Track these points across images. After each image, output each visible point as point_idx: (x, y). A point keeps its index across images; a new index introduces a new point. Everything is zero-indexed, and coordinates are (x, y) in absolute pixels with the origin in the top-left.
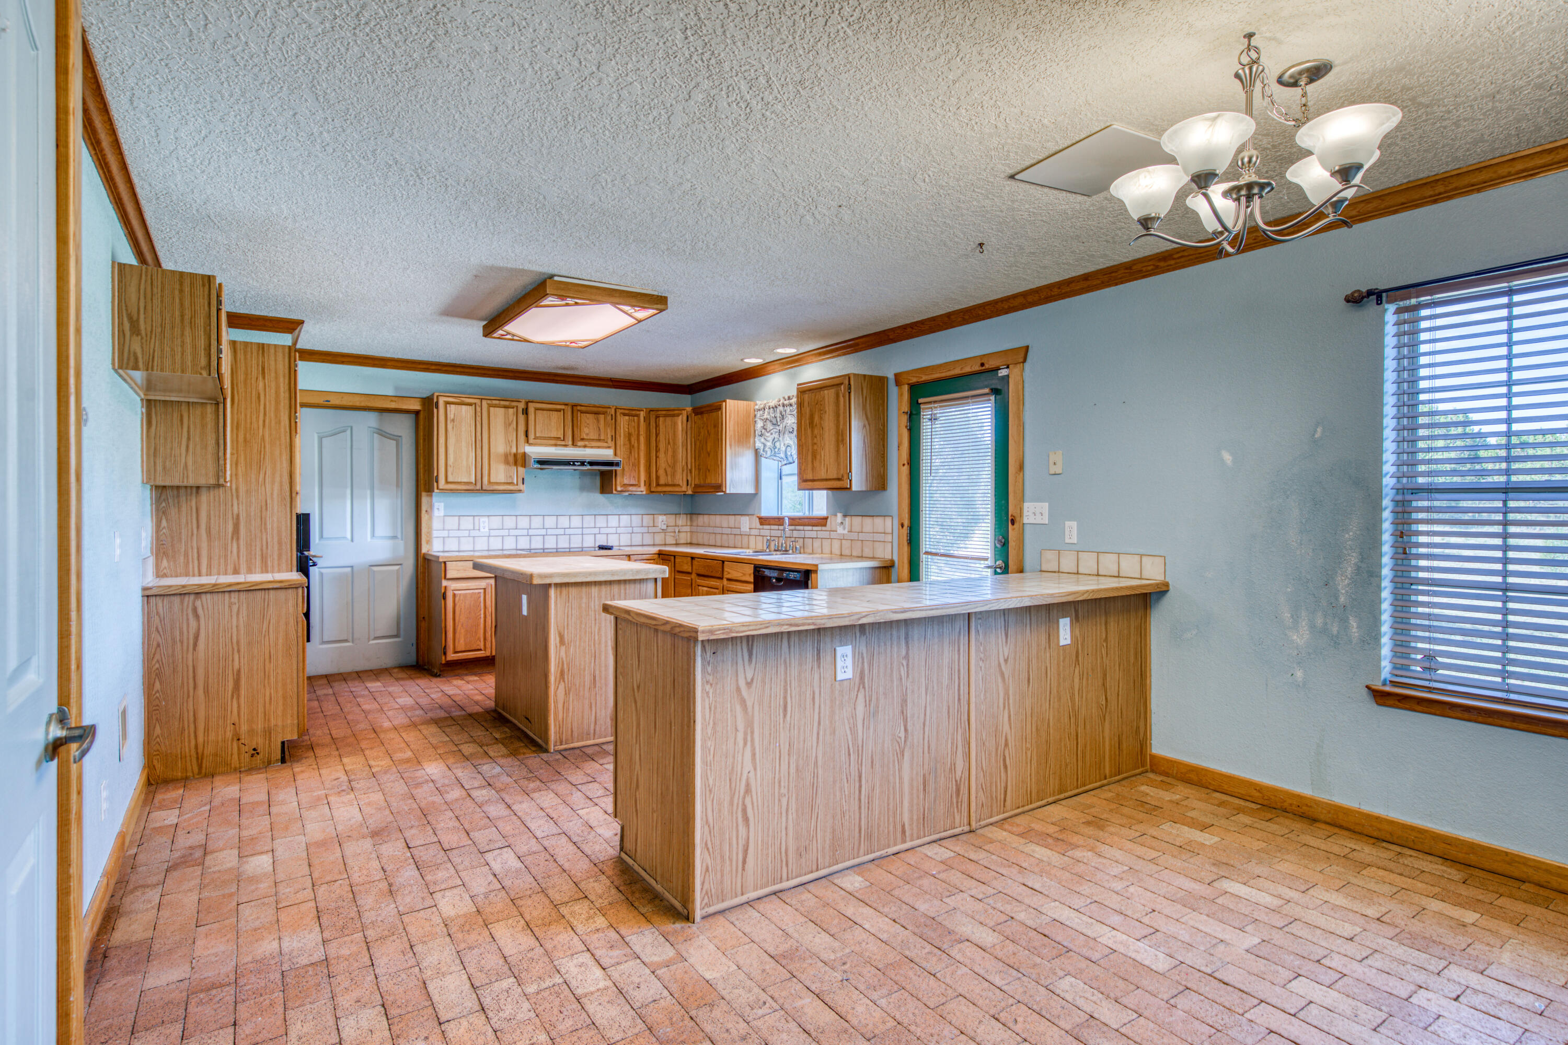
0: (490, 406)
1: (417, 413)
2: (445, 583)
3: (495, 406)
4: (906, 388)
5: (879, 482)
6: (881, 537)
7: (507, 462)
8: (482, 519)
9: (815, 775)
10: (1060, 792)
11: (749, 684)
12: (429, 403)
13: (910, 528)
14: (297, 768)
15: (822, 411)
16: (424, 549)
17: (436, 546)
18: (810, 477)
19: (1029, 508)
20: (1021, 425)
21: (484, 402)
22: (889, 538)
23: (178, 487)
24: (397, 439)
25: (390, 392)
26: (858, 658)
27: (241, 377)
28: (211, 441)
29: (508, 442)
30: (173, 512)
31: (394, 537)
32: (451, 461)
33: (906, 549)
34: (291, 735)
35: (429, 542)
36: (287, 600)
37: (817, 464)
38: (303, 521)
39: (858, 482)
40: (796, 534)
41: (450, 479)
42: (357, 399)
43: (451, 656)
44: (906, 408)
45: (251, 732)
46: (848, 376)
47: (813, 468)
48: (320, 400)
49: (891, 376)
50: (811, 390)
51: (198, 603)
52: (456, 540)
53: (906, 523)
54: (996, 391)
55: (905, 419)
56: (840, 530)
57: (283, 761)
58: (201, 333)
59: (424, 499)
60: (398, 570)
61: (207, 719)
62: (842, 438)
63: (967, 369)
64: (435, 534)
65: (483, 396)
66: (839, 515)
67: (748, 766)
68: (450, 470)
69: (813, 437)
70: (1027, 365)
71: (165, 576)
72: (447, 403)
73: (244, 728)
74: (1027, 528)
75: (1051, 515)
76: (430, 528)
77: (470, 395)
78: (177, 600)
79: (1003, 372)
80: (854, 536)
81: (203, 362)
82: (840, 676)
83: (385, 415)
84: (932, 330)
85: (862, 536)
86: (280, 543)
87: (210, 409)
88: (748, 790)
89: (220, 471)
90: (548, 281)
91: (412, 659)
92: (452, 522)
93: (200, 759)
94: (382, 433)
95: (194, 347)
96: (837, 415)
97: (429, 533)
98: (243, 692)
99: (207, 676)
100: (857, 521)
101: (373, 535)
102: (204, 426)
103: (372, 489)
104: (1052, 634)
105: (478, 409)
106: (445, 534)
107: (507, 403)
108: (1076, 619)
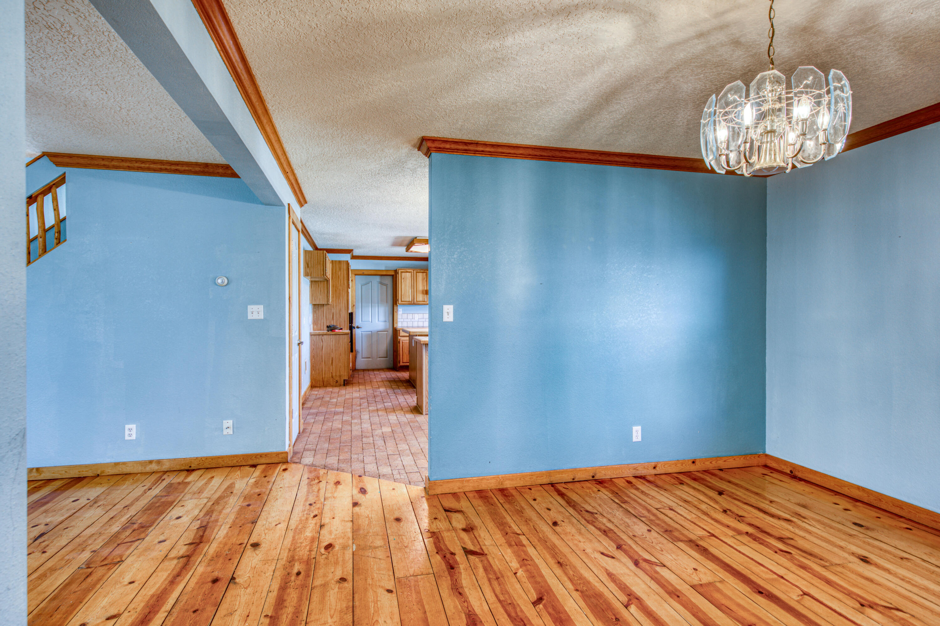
0: (417, 272)
1: (393, 276)
2: (399, 338)
3: (419, 272)
7: (423, 293)
8: (416, 315)
12: (396, 272)
14: (347, 387)
16: (395, 326)
17: (399, 325)
21: (415, 271)
23: (318, 305)
24: (386, 285)
25: (383, 269)
27: (334, 271)
28: (326, 292)
29: (423, 286)
30: (317, 312)
31: (385, 321)
32: (403, 293)
34: (346, 378)
35: (397, 323)
36: (345, 338)
38: (351, 315)
41: (402, 300)
42: (373, 271)
43: (401, 364)
45: (336, 375)
48: (361, 273)
51: (323, 338)
52: (406, 323)
57: (344, 385)
58: (322, 266)
59: (395, 308)
60: (387, 334)
61: (325, 371)
64: (399, 320)
65: (414, 268)
68: (402, 297)
71: (315, 330)
72: (402, 272)
73: (334, 374)
76: (397, 318)
77: (409, 268)
78: (318, 336)
81: (322, 273)
83: (383, 277)
86: (344, 321)
87: (326, 282)
89: (328, 300)
90: (415, 240)
91: (392, 366)
92: (405, 316)
93: (323, 382)
94: (381, 283)
95: (320, 270)
97: (397, 320)
98: (334, 364)
99: (325, 358)
101: (378, 320)
102: (324, 287)
103: (378, 303)
105: (413, 274)
106: (402, 320)
107: (423, 271)
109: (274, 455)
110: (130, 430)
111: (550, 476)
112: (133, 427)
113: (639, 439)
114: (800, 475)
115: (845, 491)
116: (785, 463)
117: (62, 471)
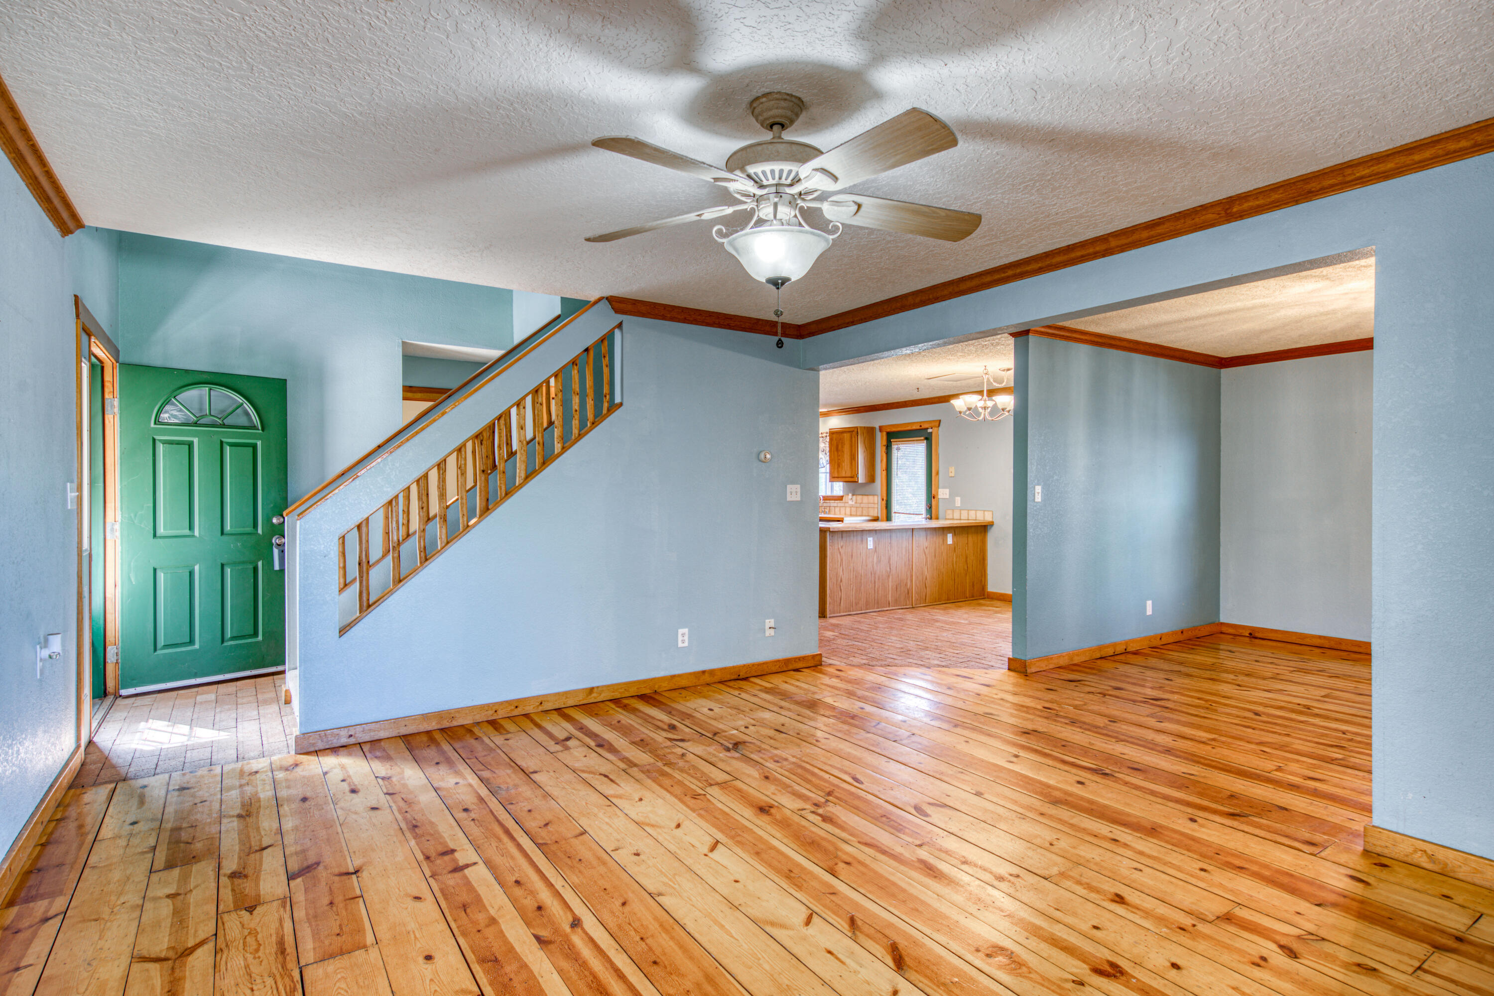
4: (885, 433)
5: (871, 479)
6: (872, 505)
9: (861, 579)
10: (948, 600)
11: (842, 547)
13: (887, 501)
15: (843, 444)
18: (836, 475)
19: (941, 491)
20: (938, 455)
22: (876, 506)
26: (874, 542)
33: (885, 511)
37: (840, 469)
39: (861, 478)
40: (825, 505)
44: (885, 443)
46: (857, 428)
47: (838, 472)
49: (877, 427)
50: (837, 433)
53: (885, 498)
54: (926, 439)
55: (884, 448)
56: (850, 502)
62: (853, 458)
63: (914, 428)
66: (850, 495)
67: (841, 573)
69: (838, 456)
70: (940, 428)
74: (940, 500)
75: (950, 495)
79: (930, 430)
80: (858, 505)
82: (869, 547)
84: (897, 407)
85: (862, 505)
88: (841, 581)
96: (851, 446)
100: (859, 497)
104: (945, 540)
108: (955, 535)
109: (810, 658)
110: (683, 635)
111: (1100, 651)
112: (686, 631)
113: (1151, 613)
114: (1259, 635)
115: (1308, 641)
116: (1244, 627)
117: (621, 688)
